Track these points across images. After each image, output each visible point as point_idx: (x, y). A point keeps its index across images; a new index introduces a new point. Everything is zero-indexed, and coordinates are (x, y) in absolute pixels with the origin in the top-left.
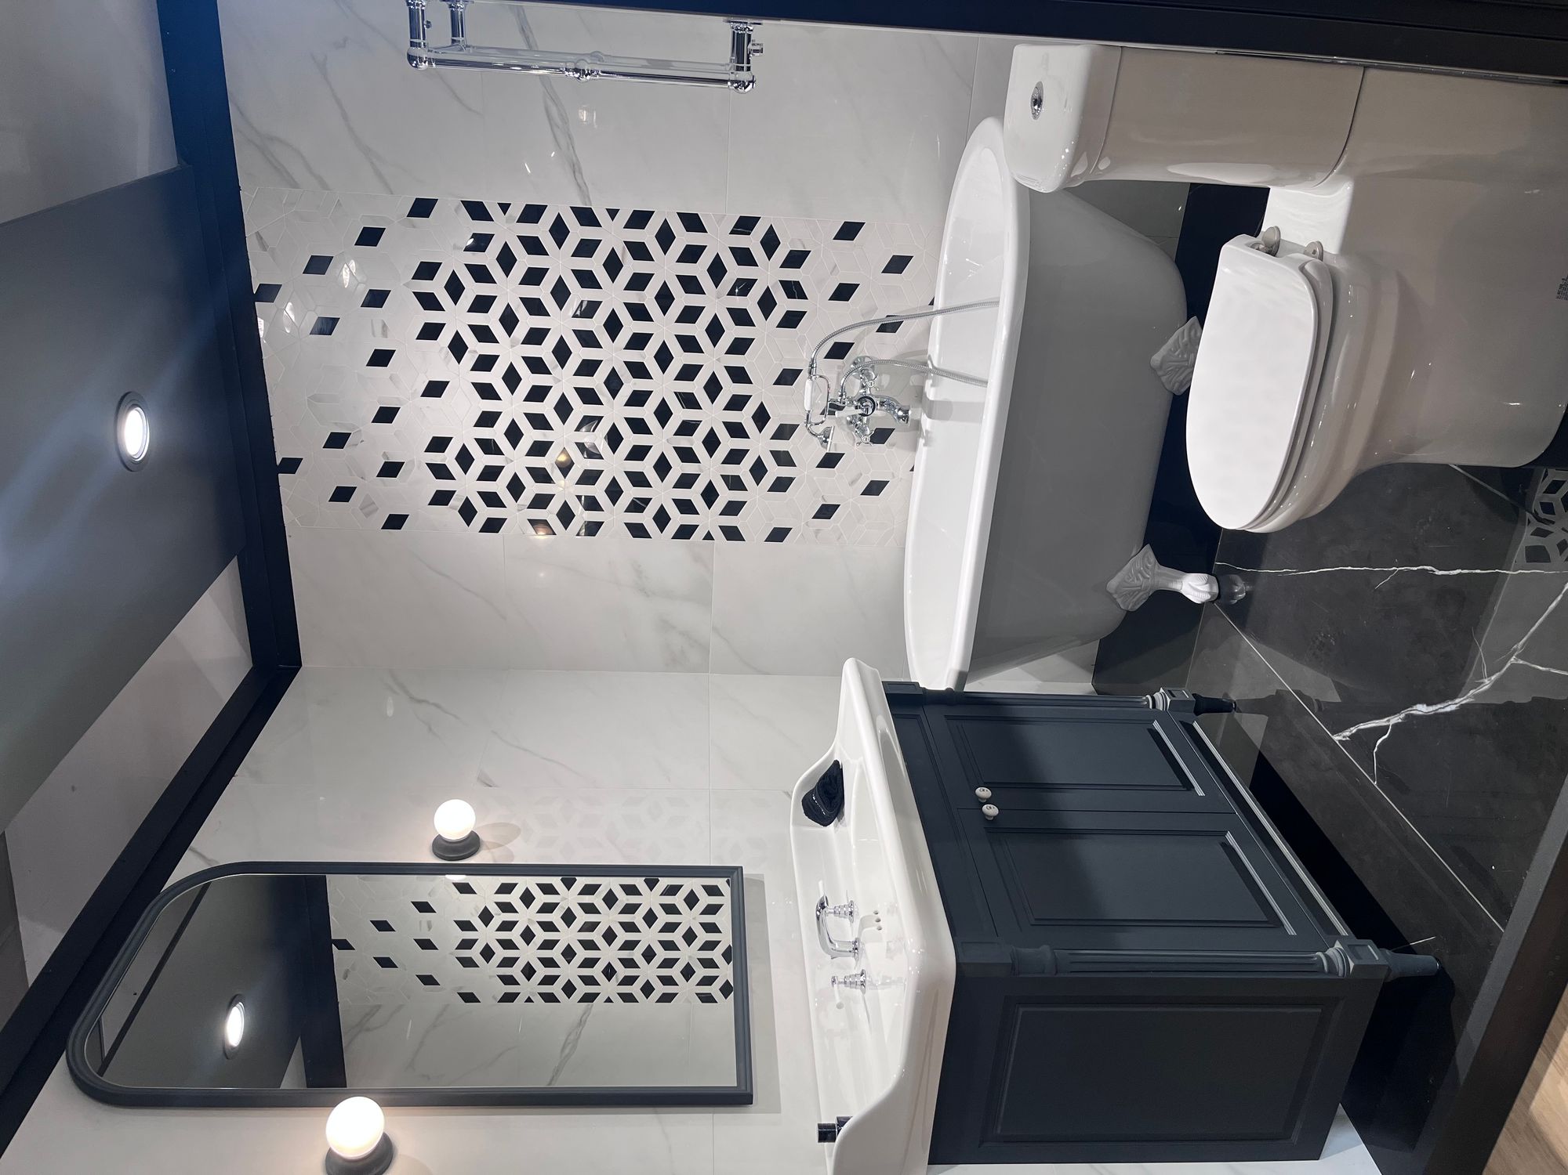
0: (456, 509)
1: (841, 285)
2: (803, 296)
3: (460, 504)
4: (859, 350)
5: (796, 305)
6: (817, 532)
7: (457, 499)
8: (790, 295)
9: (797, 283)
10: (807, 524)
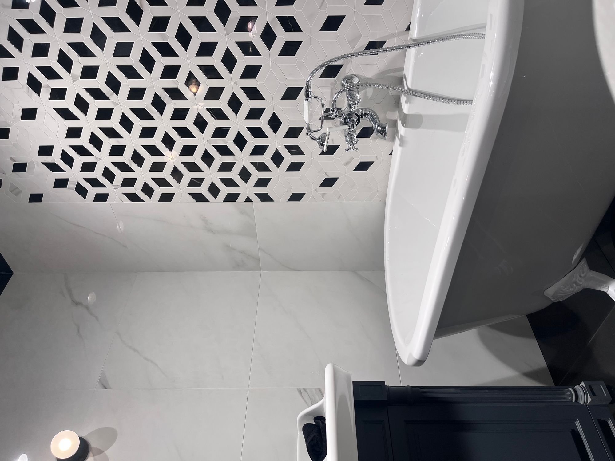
0: (74, 190)
1: (329, 17)
2: (297, 29)
3: (75, 186)
4: (347, 71)
5: (293, 36)
6: (323, 195)
7: (71, 183)
8: (287, 29)
9: (292, 18)
10: (316, 190)
